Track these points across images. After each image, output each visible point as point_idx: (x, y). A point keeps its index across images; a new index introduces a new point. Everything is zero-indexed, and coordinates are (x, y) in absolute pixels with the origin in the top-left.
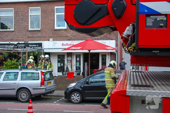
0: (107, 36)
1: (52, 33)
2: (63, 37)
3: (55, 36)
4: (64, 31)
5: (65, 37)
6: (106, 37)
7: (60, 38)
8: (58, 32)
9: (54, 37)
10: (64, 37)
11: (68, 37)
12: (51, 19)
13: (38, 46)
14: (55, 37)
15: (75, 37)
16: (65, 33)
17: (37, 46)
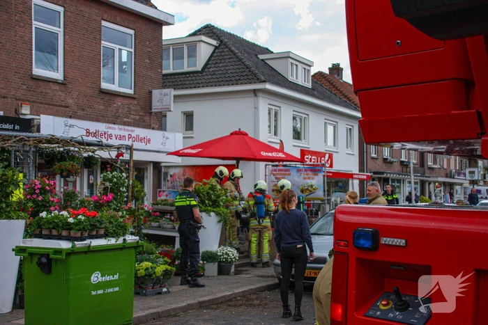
0: (145, 118)
1: (25, 87)
2: (56, 105)
3: (34, 99)
4: (56, 87)
5: (61, 106)
6: (144, 121)
7: (47, 106)
8: (43, 87)
9: (33, 102)
10: (56, 107)
11: (68, 107)
12: (22, 37)
13: (17, 127)
14: (36, 102)
15: (83, 110)
16: (61, 93)
17: (14, 127)
